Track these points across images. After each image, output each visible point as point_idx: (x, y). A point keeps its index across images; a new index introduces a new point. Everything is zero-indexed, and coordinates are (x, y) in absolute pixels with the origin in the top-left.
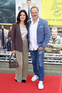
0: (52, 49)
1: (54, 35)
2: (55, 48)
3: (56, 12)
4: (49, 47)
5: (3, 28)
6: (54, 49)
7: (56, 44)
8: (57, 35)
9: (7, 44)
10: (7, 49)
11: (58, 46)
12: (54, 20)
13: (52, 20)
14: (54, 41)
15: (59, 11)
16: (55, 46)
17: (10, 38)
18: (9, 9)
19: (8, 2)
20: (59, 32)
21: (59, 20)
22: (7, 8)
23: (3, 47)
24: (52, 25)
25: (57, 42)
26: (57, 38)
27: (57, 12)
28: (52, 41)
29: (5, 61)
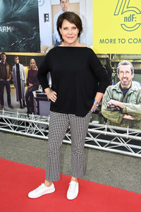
0: (121, 115)
1: (125, 80)
2: (128, 114)
3: (126, 19)
4: (114, 111)
5: (18, 61)
6: (126, 117)
7: (130, 104)
8: (133, 79)
9: (27, 97)
10: (26, 109)
11: (135, 108)
12: (122, 41)
13: (117, 41)
14: (124, 96)
15: (136, 15)
16: (129, 109)
17: (31, 85)
18: (27, 20)
19: (25, 6)
20: (137, 72)
21: (136, 41)
22: (23, 17)
23: (18, 103)
24: (119, 55)
25: (133, 97)
26: (133, 88)
27: (131, 18)
28: (121, 95)
29: (24, 133)
